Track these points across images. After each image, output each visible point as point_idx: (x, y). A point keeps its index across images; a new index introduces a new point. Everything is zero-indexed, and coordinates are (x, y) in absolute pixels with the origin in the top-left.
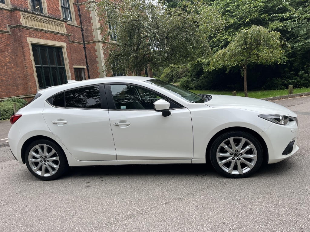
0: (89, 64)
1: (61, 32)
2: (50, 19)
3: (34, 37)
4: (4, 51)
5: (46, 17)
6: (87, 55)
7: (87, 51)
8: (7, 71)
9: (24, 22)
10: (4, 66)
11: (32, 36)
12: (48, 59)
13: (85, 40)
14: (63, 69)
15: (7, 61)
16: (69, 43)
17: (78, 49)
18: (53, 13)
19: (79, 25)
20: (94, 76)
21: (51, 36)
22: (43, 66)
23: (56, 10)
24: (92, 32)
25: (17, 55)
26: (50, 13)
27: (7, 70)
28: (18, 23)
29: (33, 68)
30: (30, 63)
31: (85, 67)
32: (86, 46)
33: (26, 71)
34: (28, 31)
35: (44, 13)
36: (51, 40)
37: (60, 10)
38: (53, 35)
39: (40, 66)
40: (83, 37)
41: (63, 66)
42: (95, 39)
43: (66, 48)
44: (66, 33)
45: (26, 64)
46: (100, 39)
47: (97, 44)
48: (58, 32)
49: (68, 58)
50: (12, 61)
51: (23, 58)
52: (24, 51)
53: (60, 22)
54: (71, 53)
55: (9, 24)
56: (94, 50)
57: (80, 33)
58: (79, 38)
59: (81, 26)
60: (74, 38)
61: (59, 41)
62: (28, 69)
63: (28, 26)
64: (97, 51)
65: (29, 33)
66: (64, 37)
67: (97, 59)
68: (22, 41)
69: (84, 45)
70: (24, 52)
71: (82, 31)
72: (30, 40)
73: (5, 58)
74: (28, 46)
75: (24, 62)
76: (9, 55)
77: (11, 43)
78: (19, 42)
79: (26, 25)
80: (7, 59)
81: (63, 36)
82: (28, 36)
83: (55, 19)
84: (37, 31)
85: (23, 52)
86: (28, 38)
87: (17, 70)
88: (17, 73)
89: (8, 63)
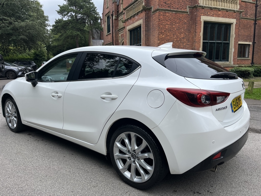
0: (257, 40)
1: (233, 9)
3: (207, 16)
4: (181, 28)
6: (256, 31)
7: (256, 27)
8: (180, 45)
9: (202, 2)
10: (179, 41)
11: (206, 15)
12: (215, 35)
13: (258, 15)
14: (227, 44)
15: (182, 36)
16: (239, 19)
17: (247, 26)
19: (254, 1)
20: (259, 53)
21: (223, 13)
22: (210, 41)
25: (190, 32)
27: (180, 44)
28: (196, 4)
29: (200, 43)
30: (199, 38)
31: (251, 43)
32: (256, 23)
33: (194, 46)
34: (203, 10)
36: (222, 17)
38: (225, 12)
39: (207, 41)
40: (256, 13)
41: (228, 42)
43: (235, 24)
44: (238, 10)
45: (195, 40)
48: (231, 9)
49: (235, 34)
50: (185, 36)
51: (195, 34)
52: (196, 28)
54: (239, 29)
55: (189, 5)
57: (253, 9)
58: (251, 14)
59: (257, 2)
60: (246, 14)
61: (230, 18)
62: (196, 44)
63: (205, 5)
65: (204, 12)
66: (235, 14)
68: (197, 19)
69: (255, 21)
70: (197, 29)
71: (256, 6)
72: (204, 18)
73: (180, 34)
74: (201, 24)
75: (194, 37)
76: (184, 32)
77: (187, 22)
78: (194, 20)
79: (203, 5)
80: (182, 35)
81: (235, 12)
82: (202, 14)
84: (211, 10)
85: (196, 29)
86: (202, 17)
87: (188, 45)
88: (187, 47)
89: (182, 38)
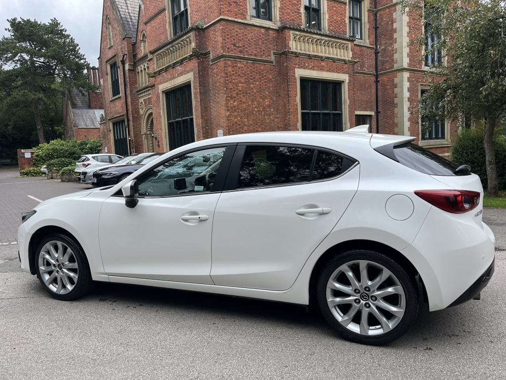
0: (381, 108)
1: (343, 58)
2: (329, 39)
3: (304, 68)
4: (264, 90)
5: (325, 35)
6: (380, 93)
7: (379, 87)
8: (265, 119)
9: (294, 46)
10: (262, 111)
11: (302, 67)
12: (319, 101)
13: (379, 68)
14: (338, 116)
15: (267, 103)
16: (352, 75)
17: (365, 84)
18: (335, 28)
19: (373, 45)
20: (386, 129)
21: (328, 65)
22: (312, 111)
23: (341, 23)
24: (393, 54)
25: (279, 96)
26: (331, 30)
27: (264, 116)
28: (286, 48)
29: (297, 114)
30: (296, 107)
31: (373, 113)
32: (379, 79)
33: (288, 119)
34: (298, 58)
35: (323, 31)
36: (328, 71)
37: (345, 24)
38: (331, 63)
39: (308, 111)
40: (376, 64)
41: (339, 112)
42: (396, 66)
43: (348, 83)
44: (350, 59)
45: (289, 109)
46: (405, 65)
47: (399, 74)
48: (339, 57)
49: (349, 98)
50: (272, 104)
51: (287, 99)
52: (289, 89)
53: (344, 42)
54: (354, 90)
55: (274, 50)
56: (393, 84)
57: (372, 58)
58: (370, 66)
59: (376, 46)
60: (362, 66)
61: (339, 73)
62: (291, 116)
63: (299, 51)
64: (398, 86)
65: (299, 62)
66: (346, 65)
67: (396, 101)
68: (289, 74)
69: (377, 76)
70: (290, 91)
71: (376, 53)
72: (300, 73)
73: (264, 100)
74: (296, 82)
75: (287, 105)
76: (269, 96)
77: (273, 78)
78: (284, 75)
79: (296, 51)
80: (267, 100)
81: (346, 63)
82: (297, 66)
83: (338, 38)
84: (310, 58)
85: (288, 91)
86: (296, 70)
87: (277, 118)
88: (276, 122)
89: (268, 106)
